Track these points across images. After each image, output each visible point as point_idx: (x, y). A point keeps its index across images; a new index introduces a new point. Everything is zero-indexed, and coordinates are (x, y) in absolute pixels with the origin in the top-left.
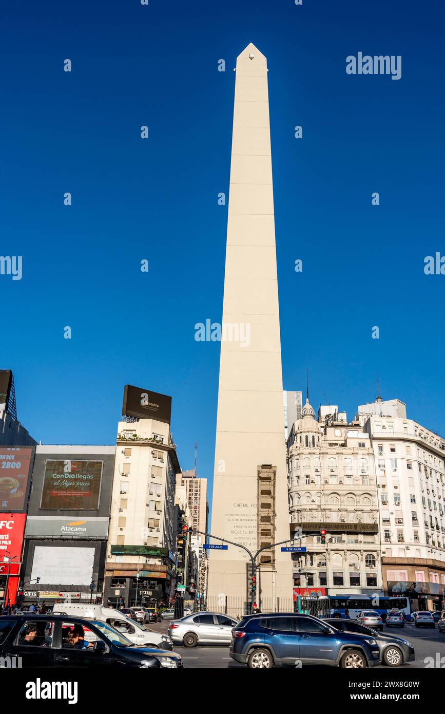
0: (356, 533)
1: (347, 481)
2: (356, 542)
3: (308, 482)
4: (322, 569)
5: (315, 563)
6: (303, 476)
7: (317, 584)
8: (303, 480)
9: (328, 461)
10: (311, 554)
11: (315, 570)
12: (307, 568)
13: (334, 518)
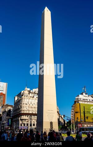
0: (35, 116)
1: (34, 105)
2: (35, 117)
3: (26, 105)
4: (28, 123)
5: (26, 121)
6: (25, 103)
7: (26, 125)
8: (25, 104)
9: (30, 100)
10: (25, 119)
11: (26, 123)
12: (24, 122)
13: (31, 112)
